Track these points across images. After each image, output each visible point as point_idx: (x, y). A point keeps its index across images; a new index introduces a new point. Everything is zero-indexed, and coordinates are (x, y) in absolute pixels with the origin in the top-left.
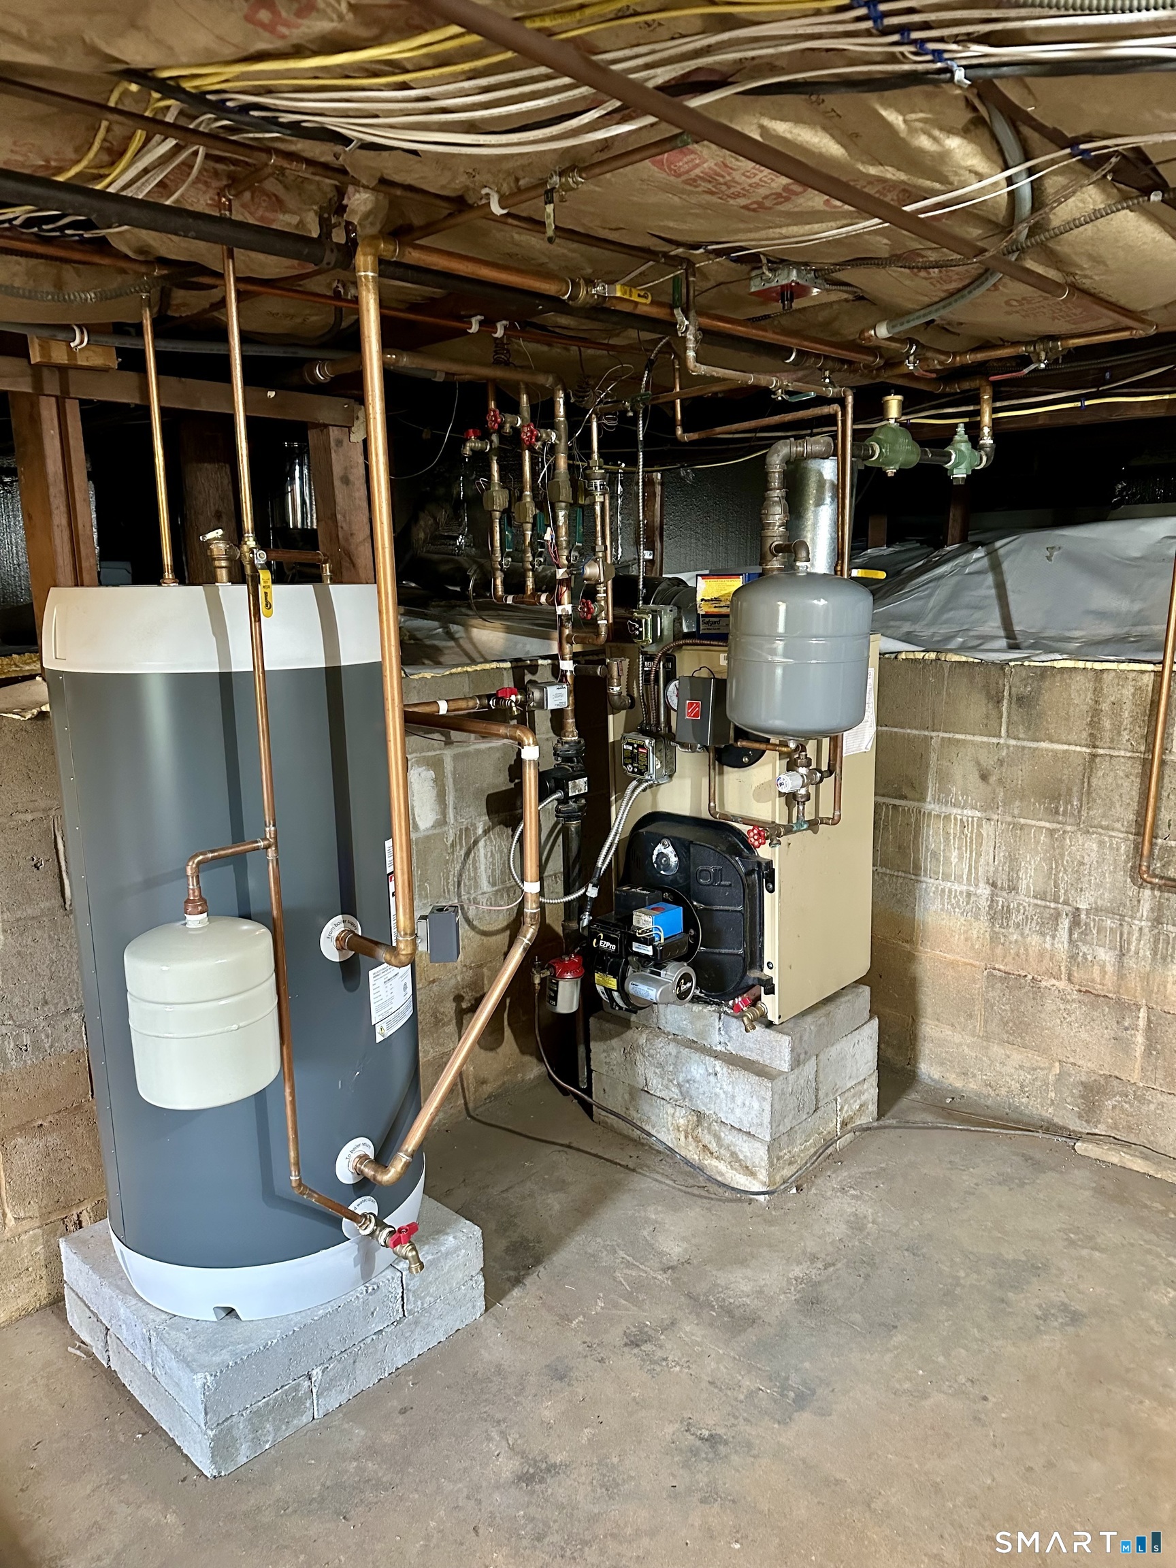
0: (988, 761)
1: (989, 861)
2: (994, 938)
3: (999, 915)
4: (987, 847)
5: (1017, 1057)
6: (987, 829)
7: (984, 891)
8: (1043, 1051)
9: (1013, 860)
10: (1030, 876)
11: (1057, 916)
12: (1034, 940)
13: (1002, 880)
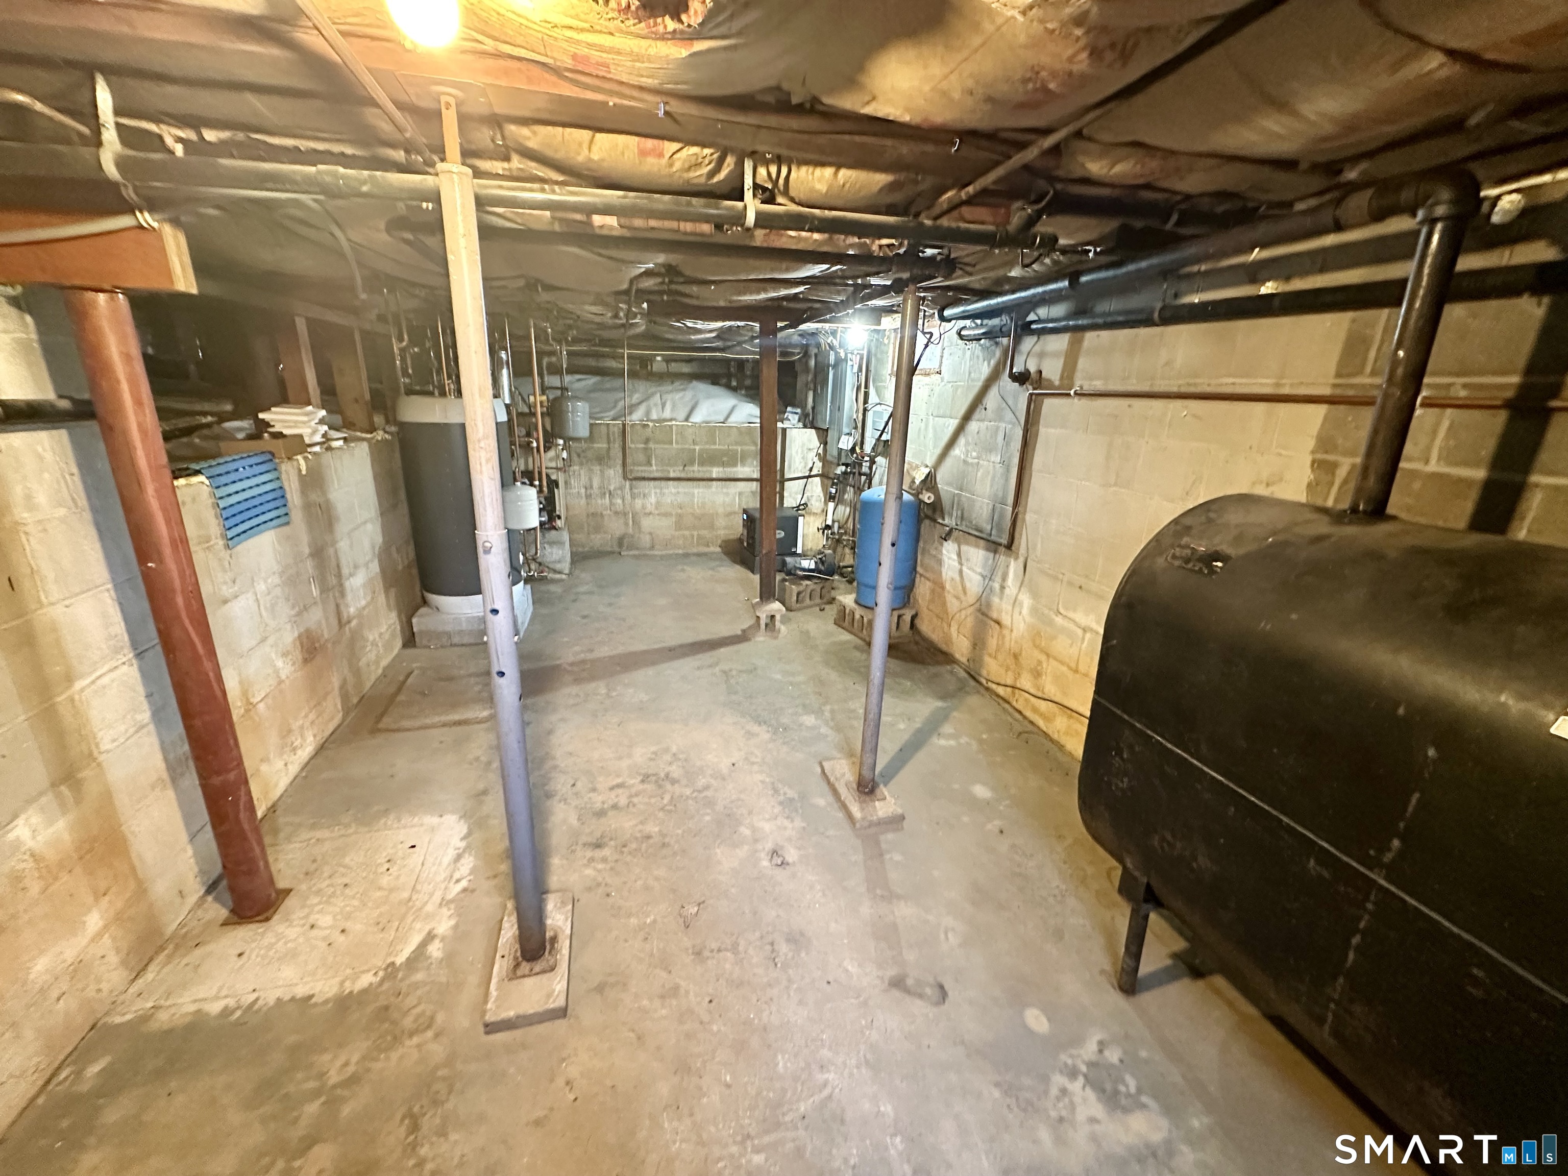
0: (579, 450)
1: (584, 480)
2: (588, 504)
3: (588, 497)
4: (583, 477)
5: (599, 537)
6: (582, 472)
7: (583, 491)
8: (605, 533)
9: (590, 479)
10: (596, 484)
11: (605, 494)
12: (599, 501)
13: (588, 485)
